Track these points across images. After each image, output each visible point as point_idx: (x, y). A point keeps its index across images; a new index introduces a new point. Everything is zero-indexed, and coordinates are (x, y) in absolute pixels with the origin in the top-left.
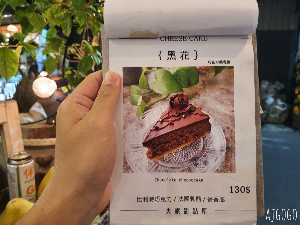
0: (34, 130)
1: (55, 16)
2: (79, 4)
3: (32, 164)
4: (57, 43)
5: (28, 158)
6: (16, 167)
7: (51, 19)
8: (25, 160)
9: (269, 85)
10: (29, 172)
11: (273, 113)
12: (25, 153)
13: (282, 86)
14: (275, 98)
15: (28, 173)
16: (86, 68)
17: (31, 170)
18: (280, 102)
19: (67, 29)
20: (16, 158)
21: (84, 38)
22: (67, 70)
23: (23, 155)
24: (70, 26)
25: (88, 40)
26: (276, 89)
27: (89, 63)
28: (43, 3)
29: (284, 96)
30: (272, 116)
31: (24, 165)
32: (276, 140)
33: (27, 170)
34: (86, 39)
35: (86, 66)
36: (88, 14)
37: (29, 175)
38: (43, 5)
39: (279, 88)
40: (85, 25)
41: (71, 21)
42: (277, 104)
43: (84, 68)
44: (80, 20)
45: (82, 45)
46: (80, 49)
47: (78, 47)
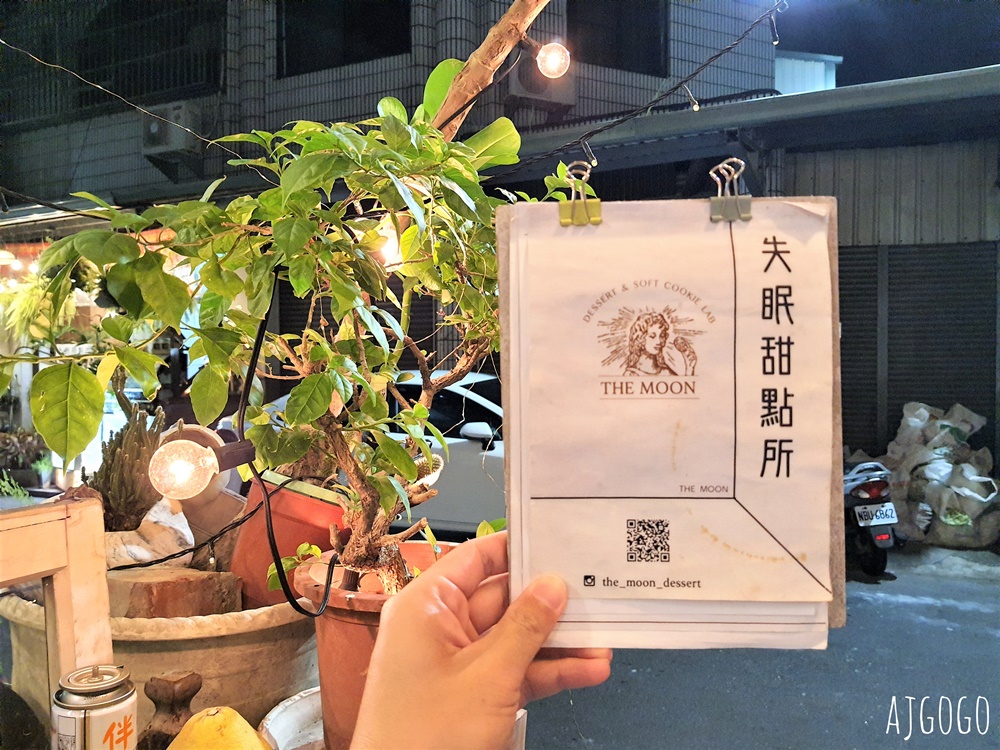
0: (148, 588)
1: (224, 268)
3: (133, 704)
5: (122, 688)
6: (80, 715)
9: (933, 417)
10: (119, 733)
11: (951, 511)
12: (113, 669)
13: (978, 422)
14: (957, 461)
15: (116, 737)
16: (309, 411)
17: (127, 725)
18: (971, 474)
19: (260, 299)
20: (85, 686)
22: (255, 414)
23: (106, 677)
24: (269, 289)
25: (322, 328)
26: (955, 431)
27: (319, 396)
29: (985, 453)
30: (950, 521)
31: (105, 710)
32: (968, 606)
33: (113, 726)
34: (315, 326)
35: (309, 403)
36: (321, 261)
37: (118, 741)
39: (965, 428)
41: (271, 276)
42: (967, 483)
43: (302, 411)
44: (297, 276)
45: (303, 339)
46: (299, 349)
47: (292, 344)
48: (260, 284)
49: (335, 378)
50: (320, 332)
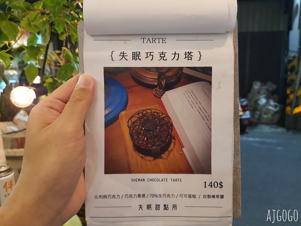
0: (17, 139)
1: (32, 23)
2: (56, 11)
3: (12, 175)
4: (35, 51)
5: (8, 171)
7: (27, 27)
8: (4, 173)
9: (261, 86)
10: (9, 185)
11: (266, 113)
12: (5, 165)
13: (274, 87)
14: (268, 98)
15: (8, 186)
16: (65, 76)
17: (11, 182)
18: (272, 103)
19: (46, 37)
21: (64, 45)
22: (47, 78)
23: (3, 167)
24: (49, 33)
25: (69, 47)
26: (268, 90)
27: (69, 71)
28: (21, 10)
29: (276, 96)
30: (265, 116)
31: (3, 178)
33: (6, 183)
34: (66, 46)
35: (65, 73)
36: (67, 21)
37: (9, 188)
38: (20, 12)
39: (271, 89)
40: (64, 32)
41: (49, 28)
42: (270, 105)
43: (63, 76)
44: (58, 26)
45: (62, 52)
46: (61, 56)
47: (59, 54)
48: (45, 30)
49: (74, 64)
50: (68, 48)
